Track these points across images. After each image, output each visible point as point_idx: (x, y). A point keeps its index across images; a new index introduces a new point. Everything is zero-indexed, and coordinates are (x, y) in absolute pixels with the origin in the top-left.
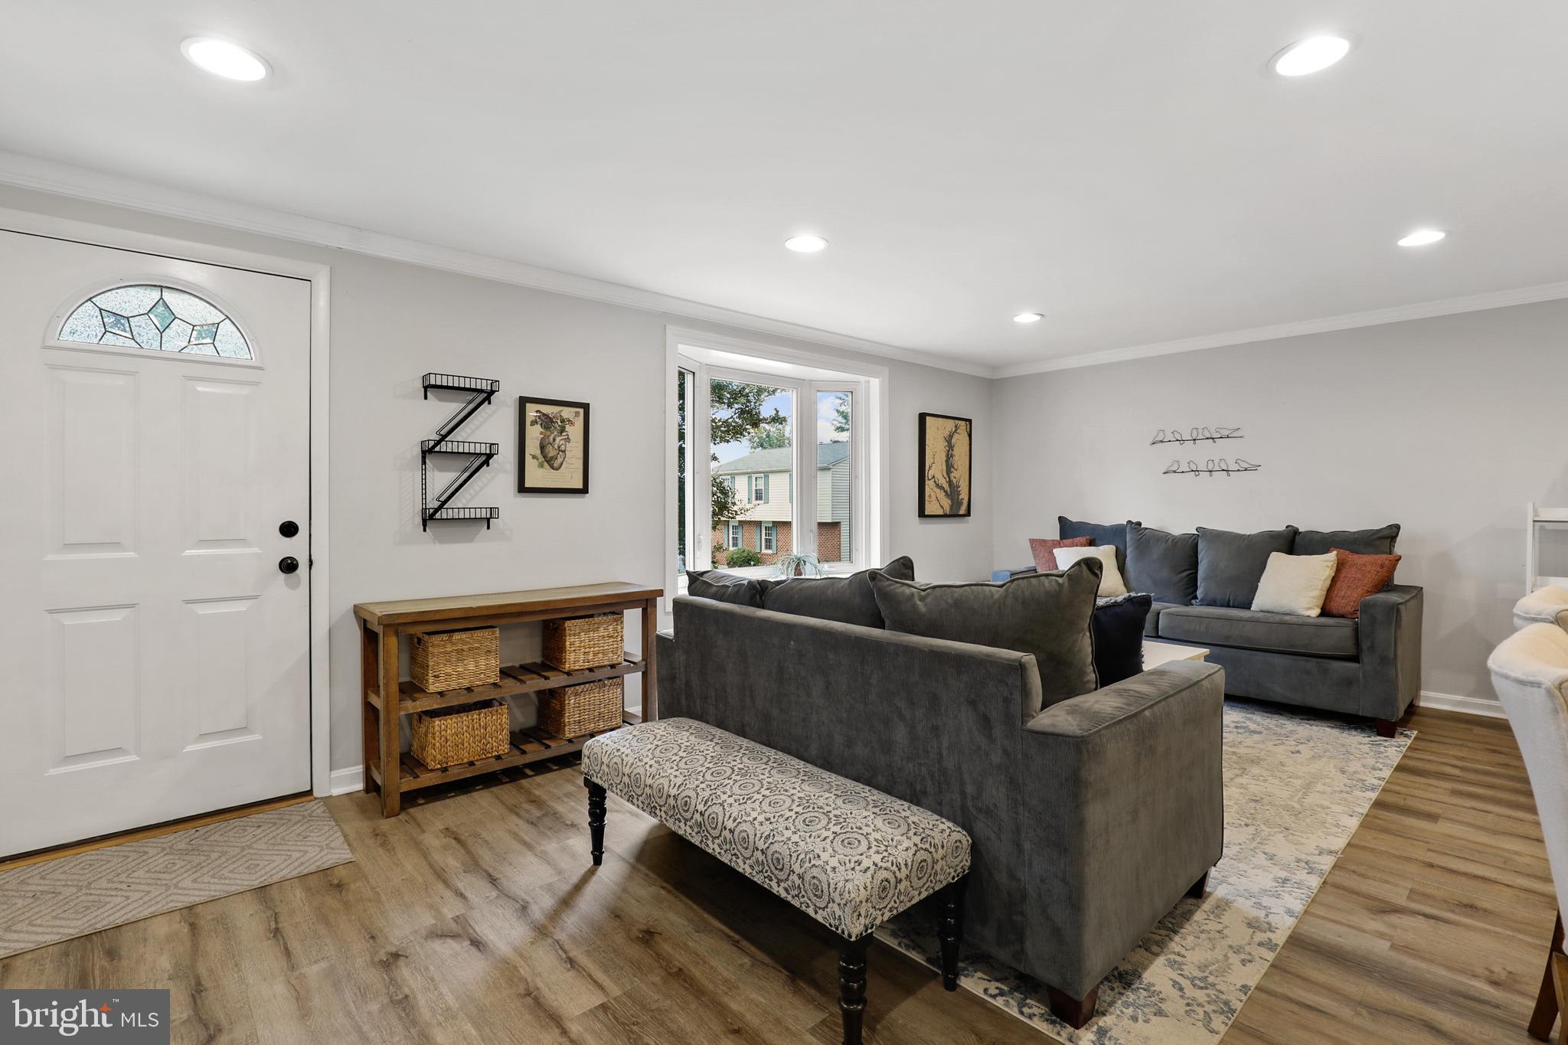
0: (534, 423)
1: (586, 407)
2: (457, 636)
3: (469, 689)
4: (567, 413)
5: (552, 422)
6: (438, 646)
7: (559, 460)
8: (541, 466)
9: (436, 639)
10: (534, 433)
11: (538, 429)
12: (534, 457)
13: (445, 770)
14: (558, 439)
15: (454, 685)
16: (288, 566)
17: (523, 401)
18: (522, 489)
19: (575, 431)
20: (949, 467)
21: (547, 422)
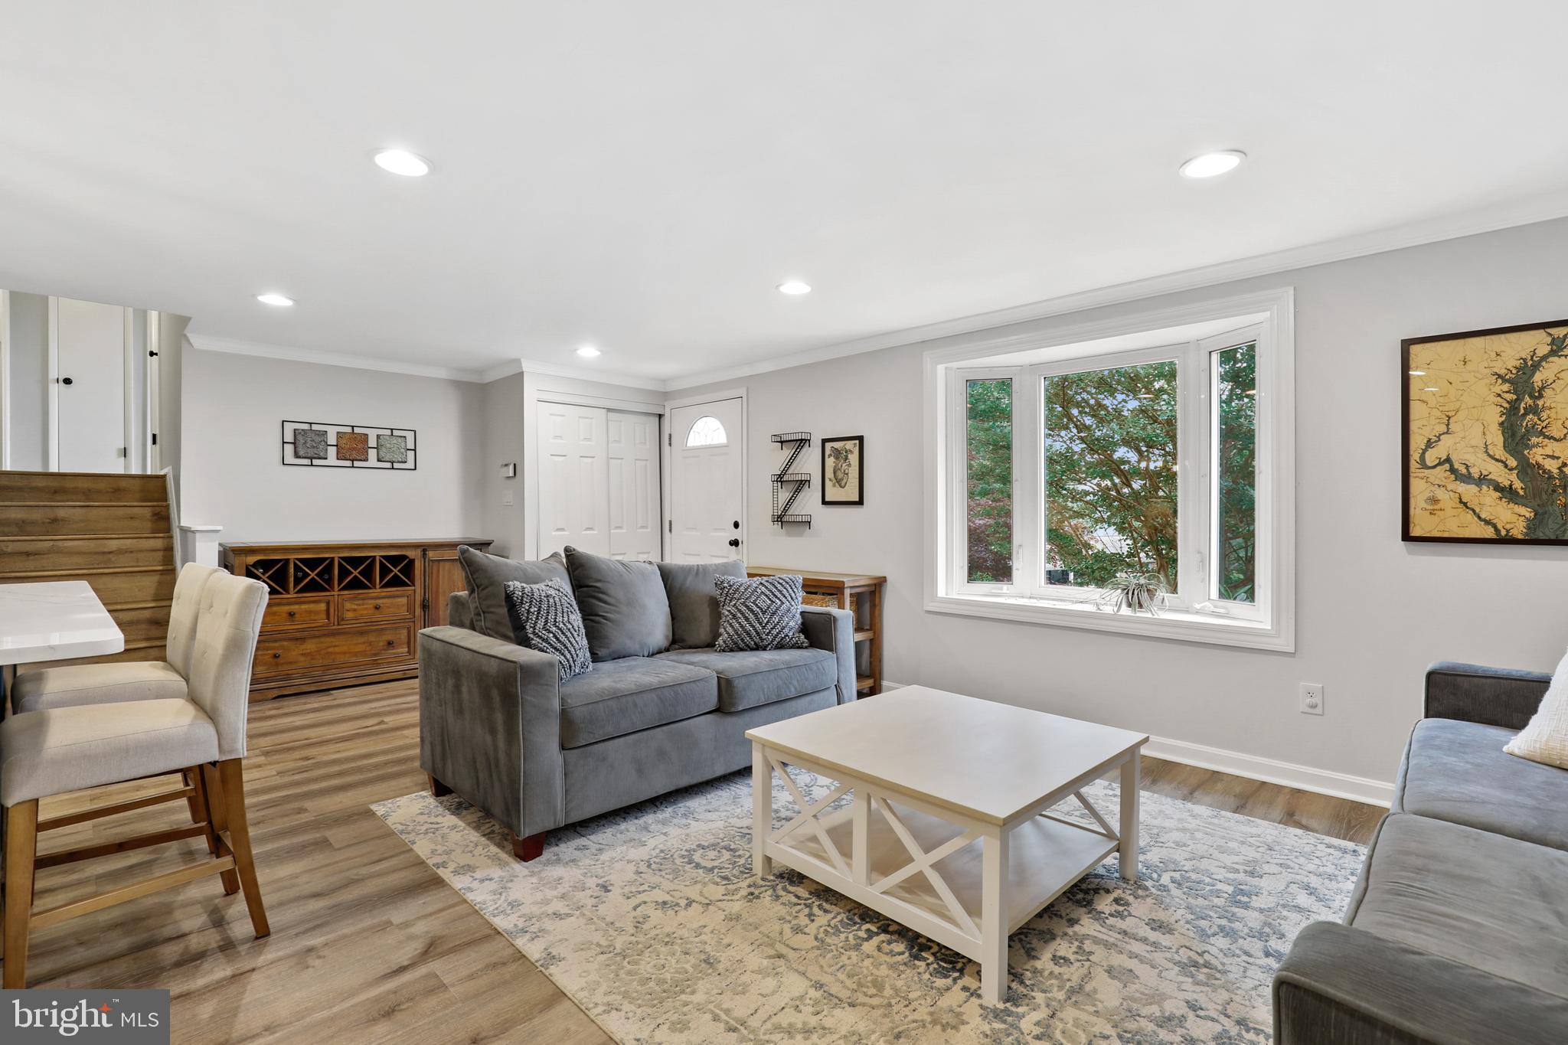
0: (830, 456)
1: (861, 439)
4: (849, 445)
5: (840, 453)
7: (845, 481)
8: (834, 485)
10: (830, 462)
11: (832, 459)
12: (830, 480)
14: (844, 465)
16: (735, 543)
17: (824, 441)
18: (824, 502)
19: (854, 458)
21: (837, 453)
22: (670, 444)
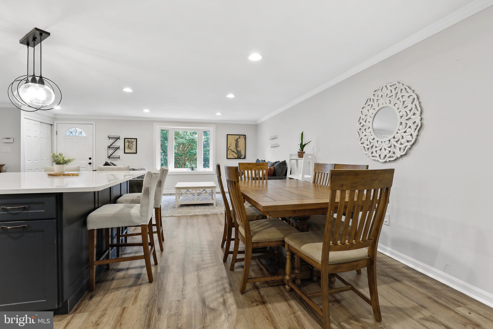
0: (127, 142)
1: (136, 139)
4: (133, 140)
7: (131, 148)
8: (128, 149)
10: (127, 144)
12: (127, 148)
14: (131, 145)
16: (90, 164)
17: (125, 139)
18: (125, 153)
19: (134, 143)
20: (237, 146)
21: (129, 142)
22: (57, 134)
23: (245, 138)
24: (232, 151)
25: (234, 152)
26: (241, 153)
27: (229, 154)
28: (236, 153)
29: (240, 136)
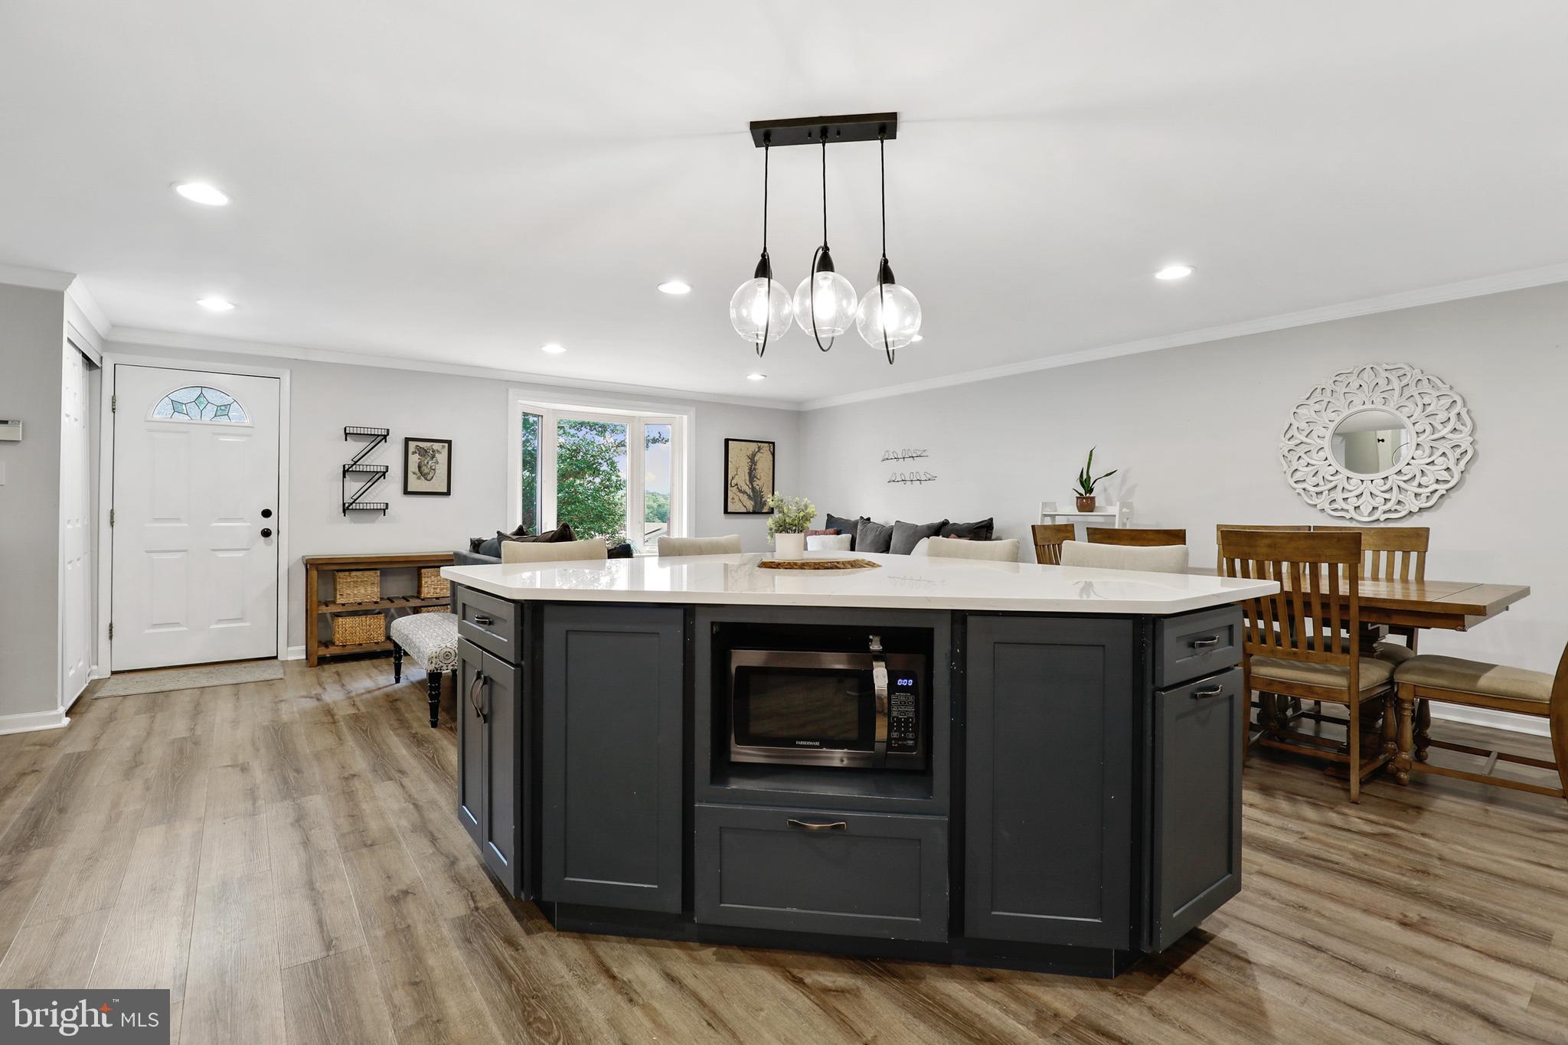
0: (414, 453)
1: (449, 442)
2: (354, 574)
3: (360, 604)
4: (436, 446)
5: (426, 452)
6: (343, 578)
7: (431, 475)
8: (419, 478)
9: (341, 574)
10: (414, 459)
11: (417, 456)
12: (414, 473)
13: (344, 646)
14: (430, 462)
15: (352, 601)
16: (266, 533)
17: (407, 440)
19: (442, 457)
20: (752, 476)
21: (423, 452)
22: (113, 411)
23: (772, 450)
24: (740, 491)
25: (744, 492)
26: (762, 497)
27: (733, 499)
28: (749, 496)
29: (759, 444)
